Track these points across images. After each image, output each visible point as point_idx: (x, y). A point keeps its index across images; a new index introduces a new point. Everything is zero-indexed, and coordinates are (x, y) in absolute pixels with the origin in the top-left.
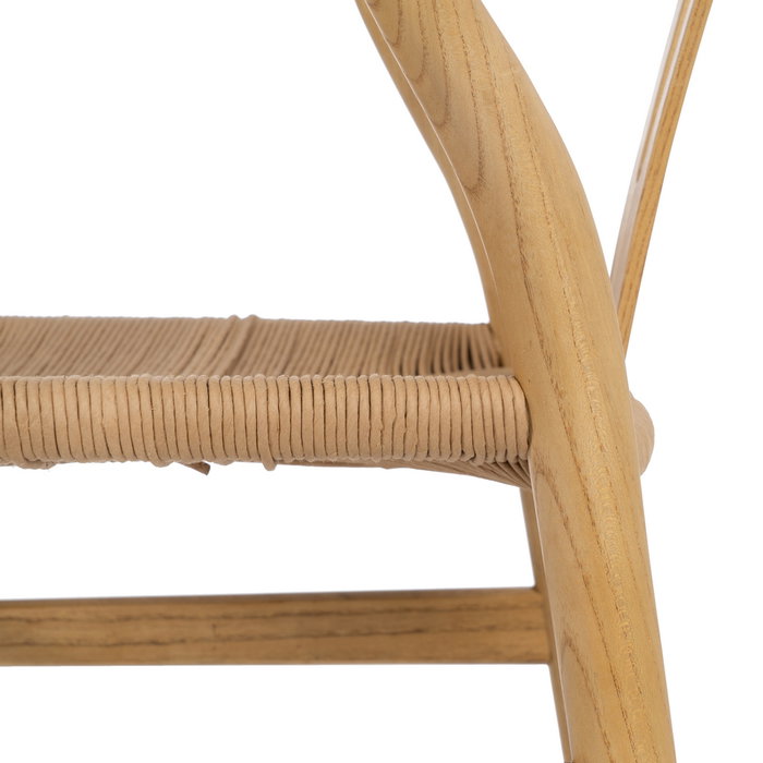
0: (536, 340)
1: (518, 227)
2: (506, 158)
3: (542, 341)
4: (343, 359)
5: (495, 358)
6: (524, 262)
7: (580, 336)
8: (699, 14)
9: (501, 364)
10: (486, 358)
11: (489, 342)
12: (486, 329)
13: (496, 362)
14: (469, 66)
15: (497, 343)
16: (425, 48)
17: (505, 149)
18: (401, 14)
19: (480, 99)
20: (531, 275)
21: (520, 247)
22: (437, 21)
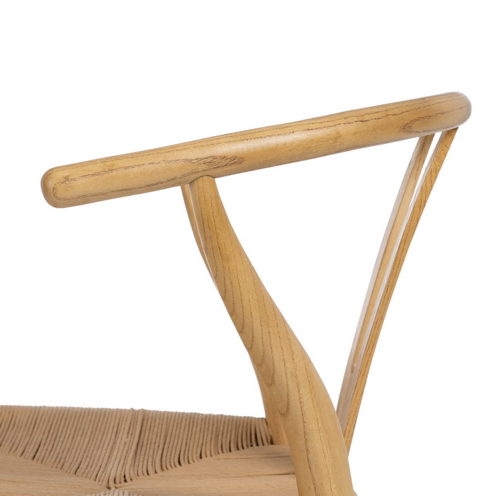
0: (312, 488)
1: (305, 434)
2: (301, 402)
3: (315, 488)
4: (192, 442)
5: (269, 438)
6: (307, 450)
7: (334, 486)
8: (387, 297)
9: (272, 443)
10: (264, 439)
11: (266, 430)
12: (264, 421)
13: (269, 441)
14: (284, 361)
15: (270, 430)
16: (264, 353)
17: (300, 399)
18: (253, 337)
19: (289, 376)
20: (311, 456)
21: (306, 443)
22: (270, 341)
